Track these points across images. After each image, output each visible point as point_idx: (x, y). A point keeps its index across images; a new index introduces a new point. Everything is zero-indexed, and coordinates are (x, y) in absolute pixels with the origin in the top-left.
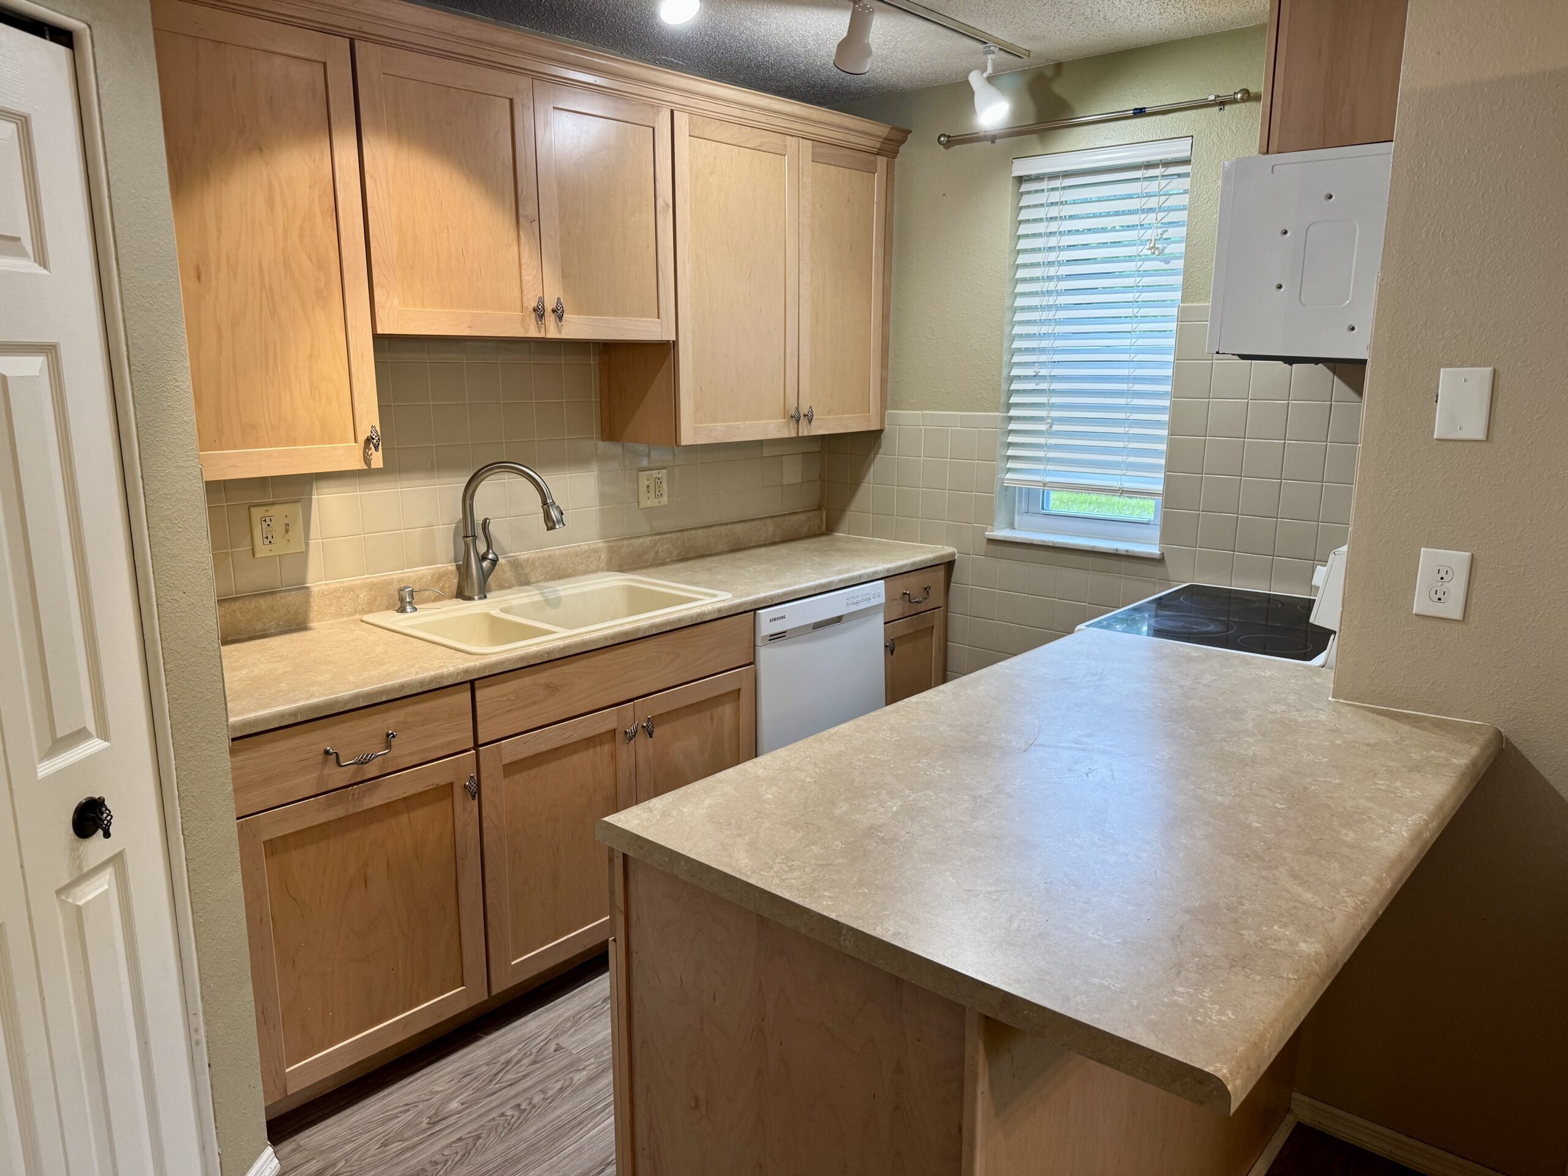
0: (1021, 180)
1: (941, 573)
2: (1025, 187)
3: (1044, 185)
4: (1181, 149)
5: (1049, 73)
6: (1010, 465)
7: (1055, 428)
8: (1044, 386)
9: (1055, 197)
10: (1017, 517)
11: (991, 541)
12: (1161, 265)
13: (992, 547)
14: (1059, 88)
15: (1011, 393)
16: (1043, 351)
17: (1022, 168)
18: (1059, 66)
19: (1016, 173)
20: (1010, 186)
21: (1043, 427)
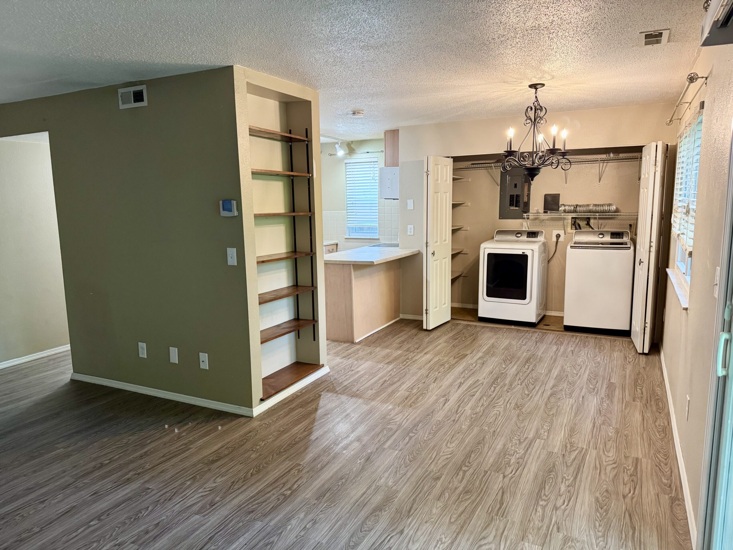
0: (346, 163)
1: (335, 246)
2: (347, 165)
3: (351, 164)
4: (376, 160)
5: (350, 143)
6: (348, 222)
7: (357, 214)
8: (354, 205)
9: (353, 167)
10: (351, 234)
11: (346, 239)
12: (374, 181)
13: (346, 240)
14: (352, 146)
15: (347, 207)
16: (353, 198)
17: (346, 161)
18: (352, 142)
19: (345, 162)
20: (344, 165)
21: (355, 214)
